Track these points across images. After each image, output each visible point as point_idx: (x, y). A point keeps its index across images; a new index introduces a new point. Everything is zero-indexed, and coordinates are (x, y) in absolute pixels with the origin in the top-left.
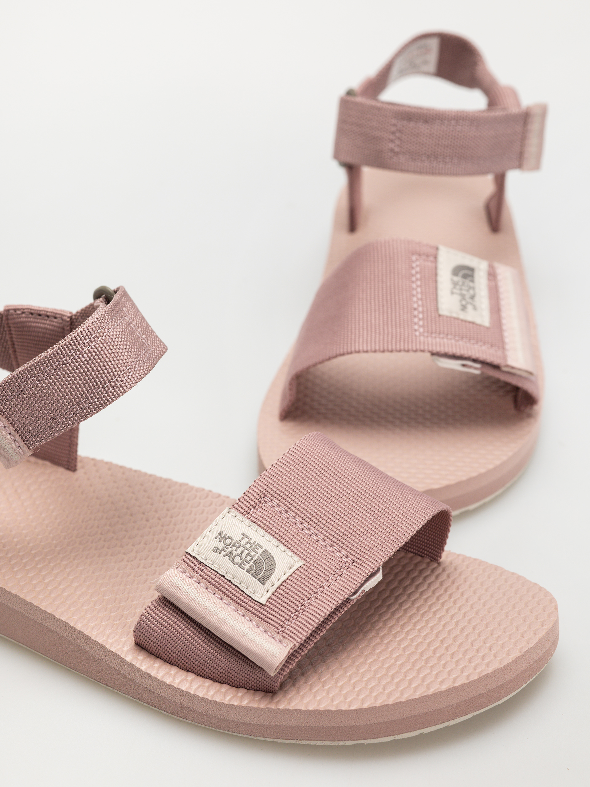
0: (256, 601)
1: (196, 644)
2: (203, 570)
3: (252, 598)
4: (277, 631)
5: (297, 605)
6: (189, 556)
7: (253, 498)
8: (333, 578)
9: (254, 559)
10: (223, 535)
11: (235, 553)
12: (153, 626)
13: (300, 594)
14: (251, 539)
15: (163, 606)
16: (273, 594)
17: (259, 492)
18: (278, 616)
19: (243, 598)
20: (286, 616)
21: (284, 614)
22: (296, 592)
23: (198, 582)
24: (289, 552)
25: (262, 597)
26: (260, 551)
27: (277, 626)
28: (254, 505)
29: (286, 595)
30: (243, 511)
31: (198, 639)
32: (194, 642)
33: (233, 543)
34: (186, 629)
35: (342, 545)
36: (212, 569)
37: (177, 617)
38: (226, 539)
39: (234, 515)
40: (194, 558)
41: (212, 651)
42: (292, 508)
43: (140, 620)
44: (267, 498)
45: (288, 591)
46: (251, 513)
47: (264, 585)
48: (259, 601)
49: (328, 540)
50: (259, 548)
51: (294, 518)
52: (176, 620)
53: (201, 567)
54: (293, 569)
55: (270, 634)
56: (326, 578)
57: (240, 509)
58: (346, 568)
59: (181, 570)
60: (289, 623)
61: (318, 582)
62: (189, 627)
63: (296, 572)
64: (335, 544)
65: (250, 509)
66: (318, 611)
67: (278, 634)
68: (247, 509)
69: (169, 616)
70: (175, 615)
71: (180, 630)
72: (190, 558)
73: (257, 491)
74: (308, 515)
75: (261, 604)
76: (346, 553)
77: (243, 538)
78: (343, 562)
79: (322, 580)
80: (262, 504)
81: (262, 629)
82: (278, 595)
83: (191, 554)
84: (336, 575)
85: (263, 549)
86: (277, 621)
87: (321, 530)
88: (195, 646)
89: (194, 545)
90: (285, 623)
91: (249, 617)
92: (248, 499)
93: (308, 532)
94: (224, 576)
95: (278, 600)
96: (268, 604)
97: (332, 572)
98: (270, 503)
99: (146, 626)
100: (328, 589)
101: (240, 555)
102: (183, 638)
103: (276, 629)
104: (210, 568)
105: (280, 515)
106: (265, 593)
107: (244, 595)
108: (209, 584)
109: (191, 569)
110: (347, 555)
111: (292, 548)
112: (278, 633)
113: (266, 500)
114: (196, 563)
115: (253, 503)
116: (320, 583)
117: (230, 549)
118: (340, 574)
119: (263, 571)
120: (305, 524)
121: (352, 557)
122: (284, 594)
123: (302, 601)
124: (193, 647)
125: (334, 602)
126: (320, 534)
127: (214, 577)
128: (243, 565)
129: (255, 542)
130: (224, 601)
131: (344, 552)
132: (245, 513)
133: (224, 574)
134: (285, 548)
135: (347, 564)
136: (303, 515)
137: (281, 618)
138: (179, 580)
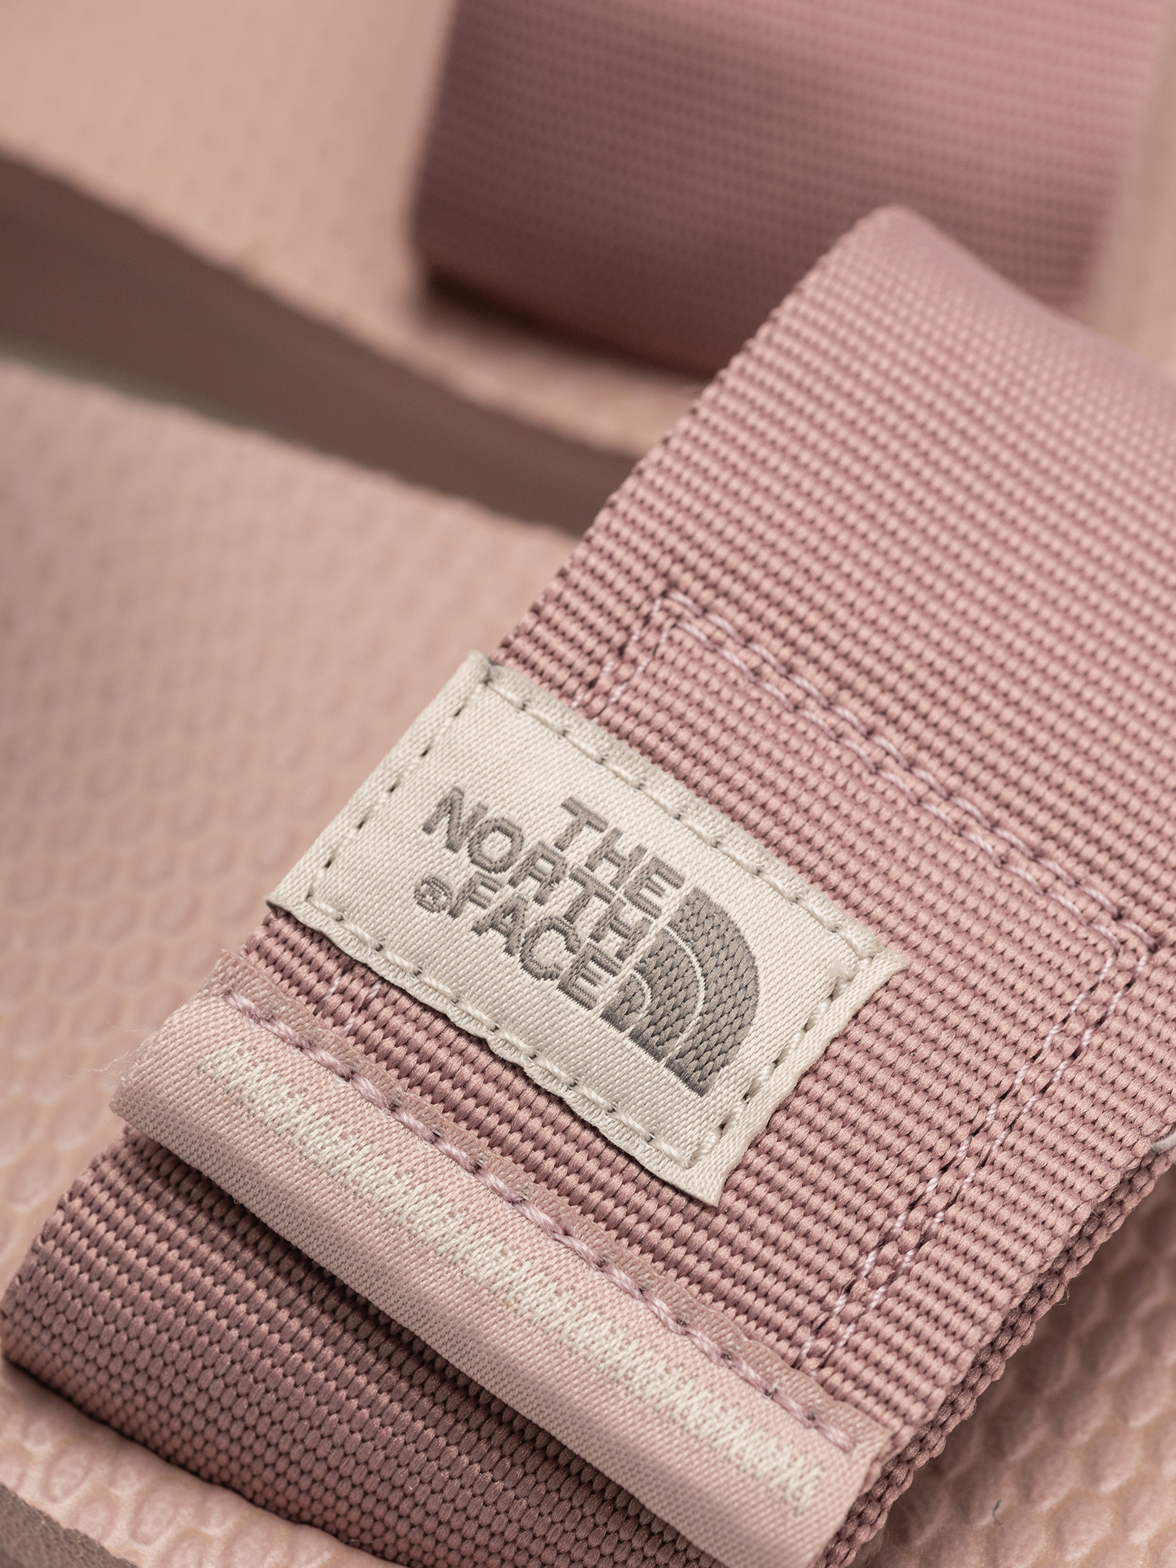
0: (664, 1184)
1: (343, 1393)
2: (366, 1006)
3: (642, 1168)
4: (793, 1353)
5: (888, 1206)
6: (287, 930)
7: (611, 602)
8: (1059, 1040)
9: (644, 946)
10: (467, 813)
11: (534, 914)
12: (107, 1294)
13: (899, 1144)
14: (617, 833)
15: (157, 1187)
16: (754, 1145)
17: (638, 569)
18: (788, 1267)
19: (592, 1166)
20: (832, 1268)
21: (820, 1260)
22: (877, 1129)
23: (346, 1070)
24: (817, 901)
25: (695, 1158)
26: (670, 902)
27: (790, 1325)
28: (619, 638)
29: (824, 1149)
30: (561, 675)
31: (351, 1370)
32: (332, 1384)
33: (522, 857)
34: (283, 1315)
35: (1090, 851)
36: (414, 1000)
37: (236, 1247)
38: (482, 835)
39: (517, 699)
40: (318, 937)
41: (431, 1433)
42: (816, 649)
43: (34, 1261)
44: (679, 597)
45: (833, 1127)
46: (604, 682)
47: (701, 1092)
48: (682, 1185)
49: (1014, 823)
50: (663, 884)
51: (829, 705)
52: (228, 1267)
53: (356, 987)
54: (853, 997)
55: (752, 1374)
56: (1026, 1041)
57: (543, 662)
58: (1121, 980)
59: (246, 1002)
60: (854, 1309)
61: (986, 1068)
62: (303, 1303)
63: (867, 1013)
64: (1050, 846)
65: (600, 663)
66: (1006, 1242)
67: (797, 1375)
68: (581, 663)
69: (193, 1242)
70: (225, 1238)
71: (254, 1318)
72: (295, 936)
73: (629, 560)
74: (903, 688)
75: (691, 1199)
76: (1116, 895)
77: (573, 831)
78: (1101, 947)
79: (1006, 1054)
80: (659, 629)
81: (708, 1345)
82: (781, 1147)
83: (302, 913)
84: (1075, 1026)
85: (686, 889)
86: (790, 1295)
87: (974, 770)
88: (333, 1407)
89: (308, 865)
90: (829, 1309)
91: (634, 1276)
92: (584, 609)
93: (907, 783)
94: (481, 1043)
95: (782, 1177)
96: (730, 1198)
97: (1053, 1008)
98: (699, 623)
99: (68, 1294)
100: (1041, 1106)
101: (564, 925)
102: (268, 1362)
103: (783, 1345)
104: (403, 992)
105: (755, 693)
106: (712, 1137)
107: (598, 1145)
108: (406, 1081)
109: (303, 999)
110: (1121, 909)
111: (834, 877)
112: (796, 1365)
113: (678, 609)
114: (331, 967)
115: (610, 630)
116: (997, 1075)
117: (510, 890)
118: (1095, 1014)
119: (695, 1019)
120: (889, 738)
121: (1149, 919)
122: (812, 1141)
123: (911, 1181)
124: (324, 1409)
125: (1080, 1183)
126: (968, 789)
127: (431, 1046)
128: (582, 982)
129: (641, 850)
130: (492, 1179)
131: (1102, 891)
132: (572, 684)
133: (482, 1033)
134: (799, 883)
135: (1127, 960)
136: (873, 691)
137: (810, 1282)
138: (243, 1062)
